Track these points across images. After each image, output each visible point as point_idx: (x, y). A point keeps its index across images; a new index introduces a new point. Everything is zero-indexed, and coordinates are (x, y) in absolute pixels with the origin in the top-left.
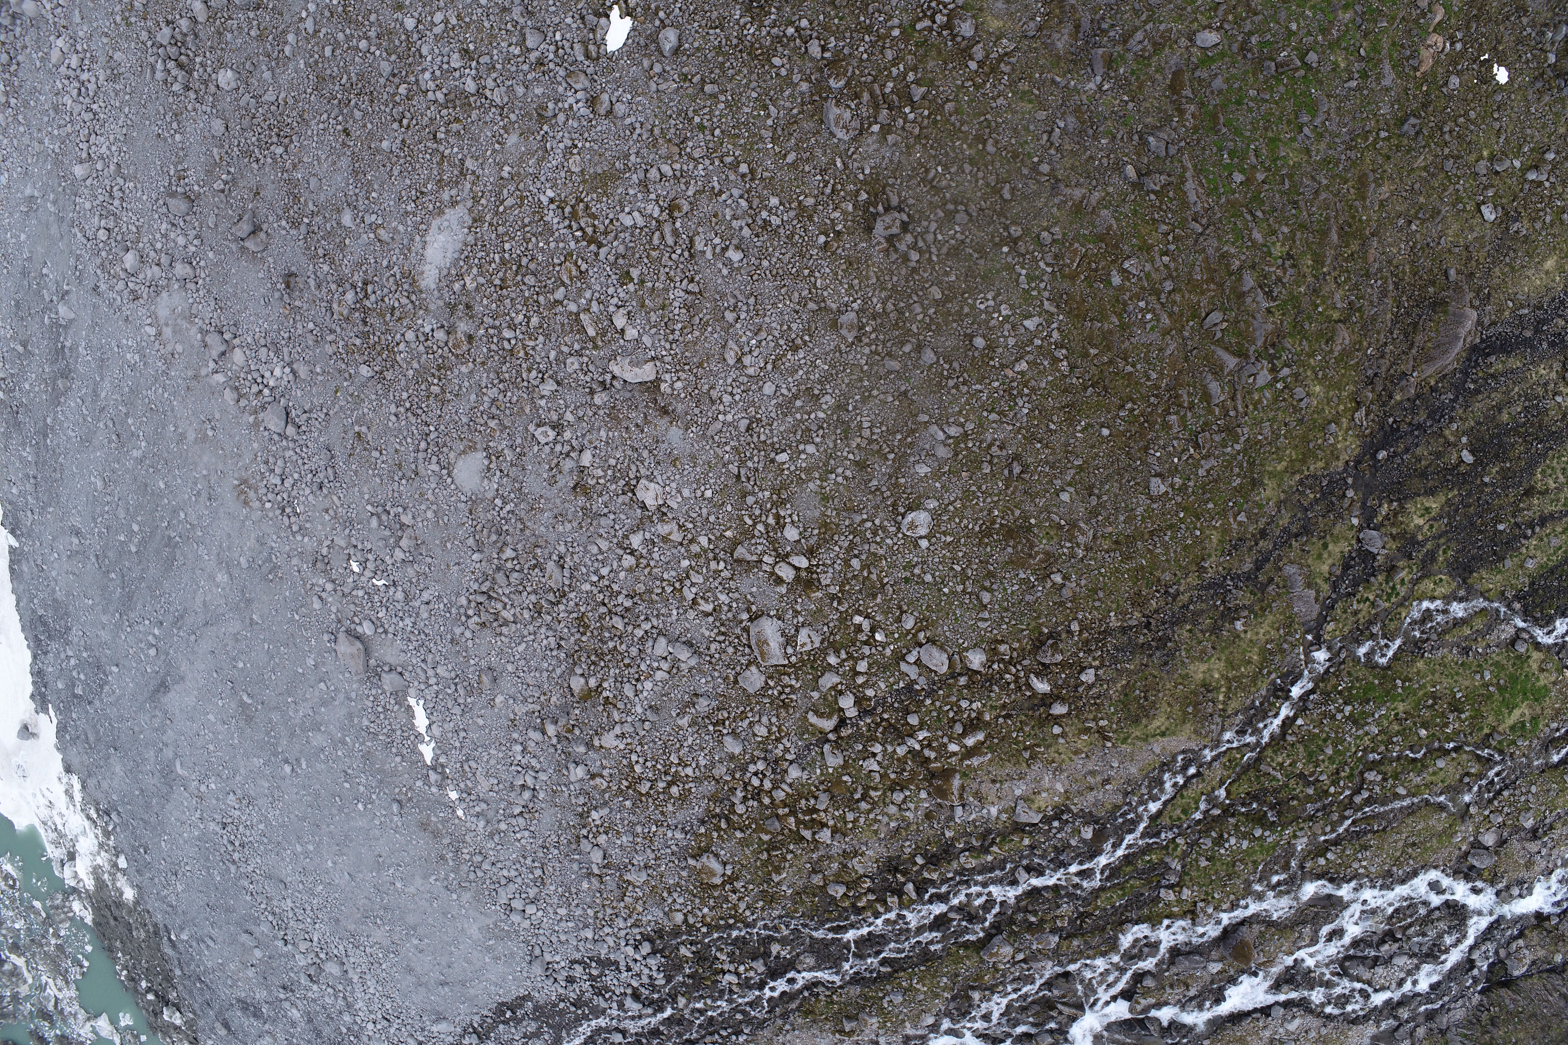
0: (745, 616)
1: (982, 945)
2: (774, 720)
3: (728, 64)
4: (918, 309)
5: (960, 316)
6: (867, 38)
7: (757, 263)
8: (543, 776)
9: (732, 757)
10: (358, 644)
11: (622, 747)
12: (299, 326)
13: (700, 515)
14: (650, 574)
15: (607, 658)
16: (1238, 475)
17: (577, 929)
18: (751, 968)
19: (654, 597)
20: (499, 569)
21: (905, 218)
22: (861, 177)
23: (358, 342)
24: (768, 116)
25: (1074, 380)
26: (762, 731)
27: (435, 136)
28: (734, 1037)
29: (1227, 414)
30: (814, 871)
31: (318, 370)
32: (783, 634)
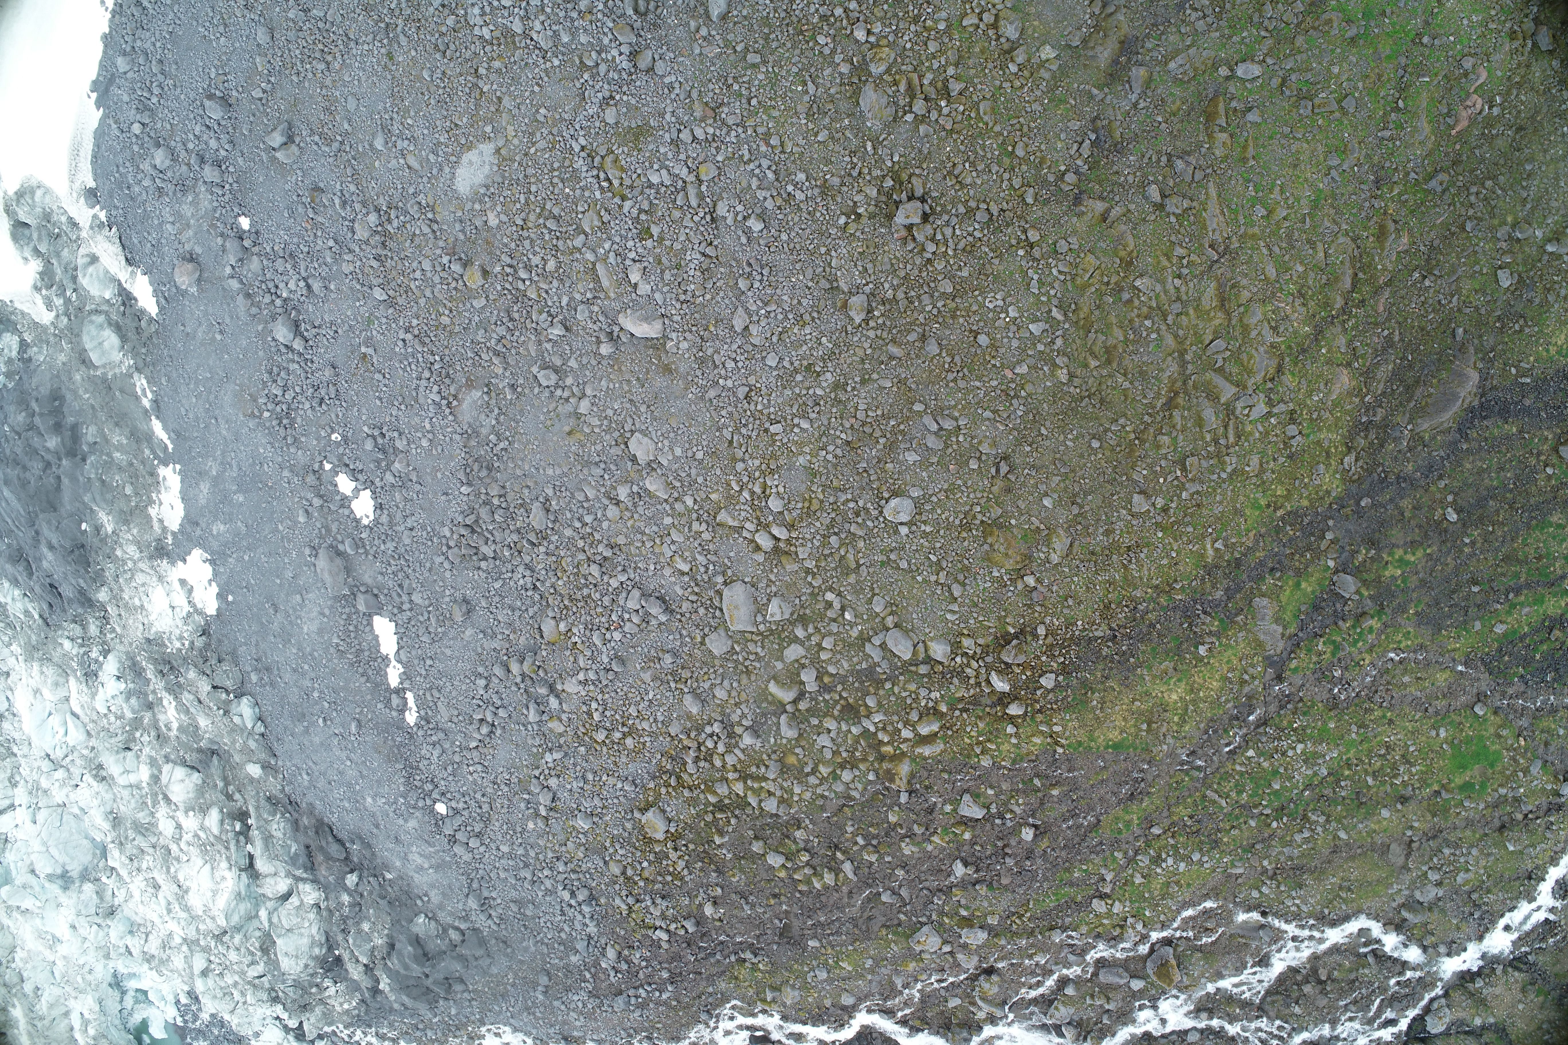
0: (720, 579)
2: (735, 684)
3: (773, 36)
4: (927, 300)
5: (968, 313)
6: (913, 28)
7: (776, 235)
8: (502, 713)
9: (689, 716)
10: (338, 561)
11: (584, 693)
12: (319, 241)
13: (689, 475)
14: (633, 527)
15: (579, 605)
16: (1221, 503)
17: (517, 868)
18: (683, 927)
19: (634, 550)
20: (485, 504)
21: (927, 208)
22: (889, 164)
24: (807, 92)
25: (1072, 389)
26: (722, 694)
27: (476, 71)
29: (1216, 442)
30: (756, 838)
31: (332, 287)
32: (755, 601)
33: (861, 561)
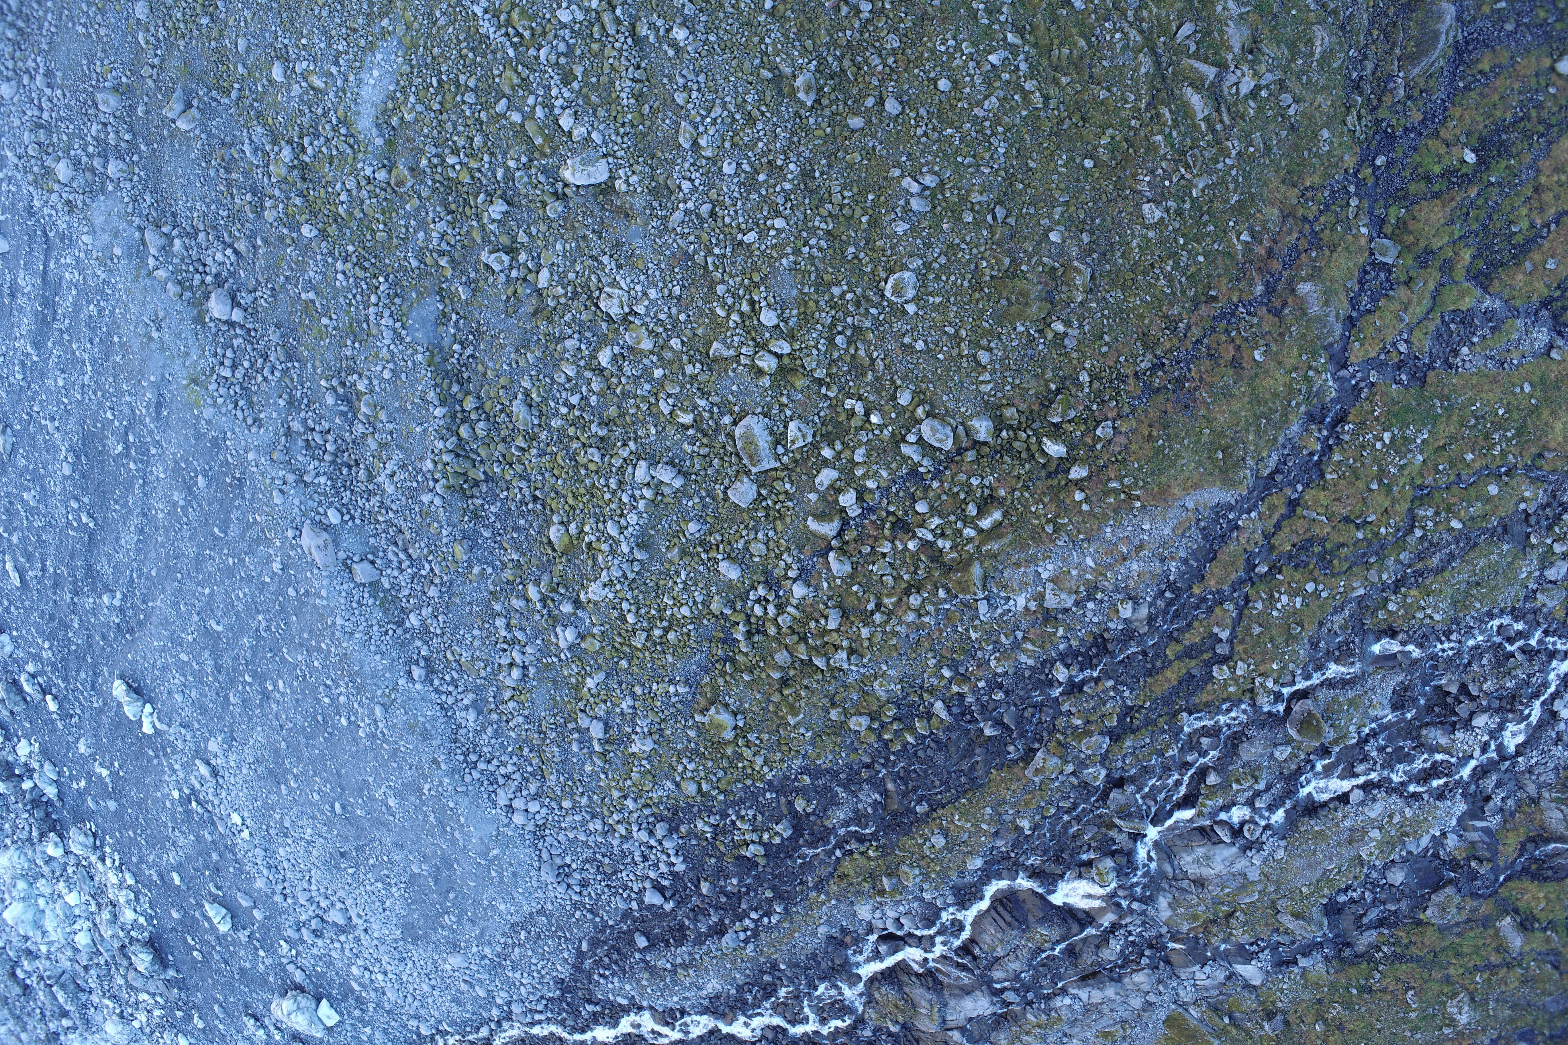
0: (728, 419)
1: (1025, 763)
2: (771, 534)
4: (876, 60)
5: (922, 62)
7: (703, 38)
8: (531, 650)
9: (730, 586)
10: (325, 535)
11: (611, 596)
12: (237, 200)
13: (670, 316)
14: (623, 393)
16: (1235, 191)
17: (585, 822)
18: (776, 834)
19: (630, 419)
20: (463, 422)
26: (759, 549)
29: (1213, 129)
30: (833, 706)
31: (259, 242)
32: (772, 432)
33: (875, 354)
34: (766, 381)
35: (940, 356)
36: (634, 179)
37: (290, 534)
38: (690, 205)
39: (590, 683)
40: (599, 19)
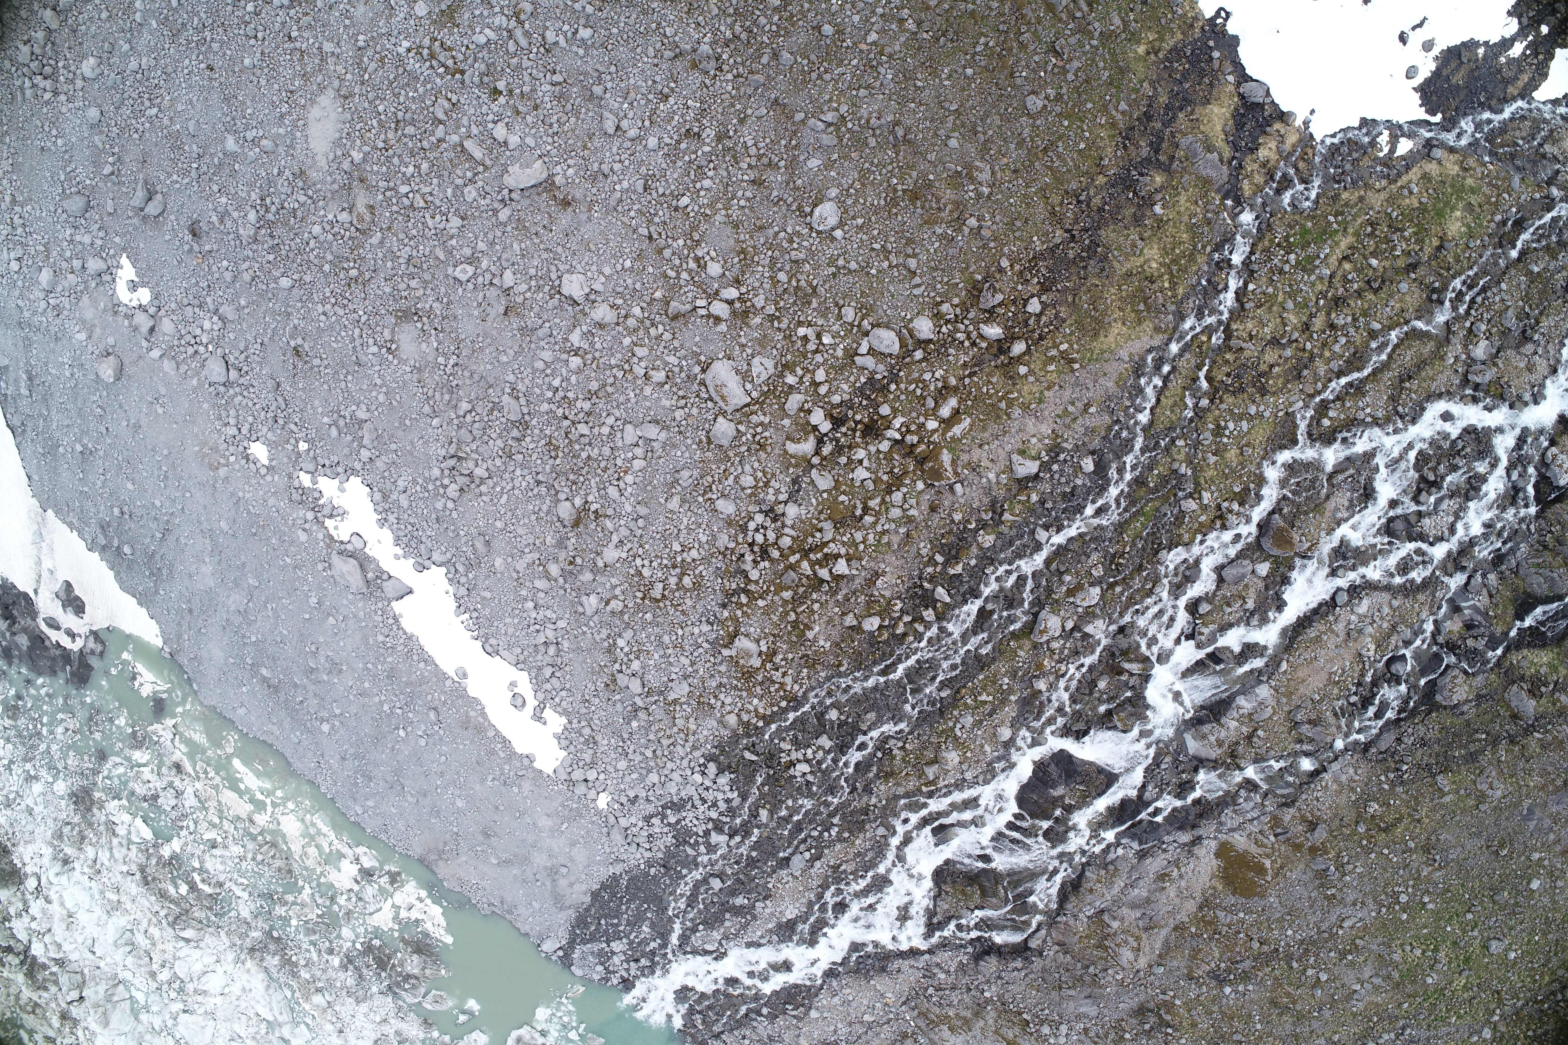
0: (697, 369)
1: (1029, 628)
2: (756, 465)
4: (763, 20)
7: (607, 33)
8: (561, 624)
10: (352, 561)
11: (624, 555)
12: (214, 268)
13: (627, 288)
14: (598, 367)
15: (584, 472)
16: (1105, 69)
17: (642, 779)
18: (820, 748)
19: (610, 389)
20: (459, 427)
23: (271, 257)
25: (925, 35)
26: (747, 481)
27: (289, 37)
28: (826, 834)
30: (844, 614)
32: (738, 372)
33: (815, 283)
34: (723, 327)
35: (873, 271)
36: (571, 171)
37: (320, 567)
38: (625, 184)
39: (621, 643)
40: (510, 37)
